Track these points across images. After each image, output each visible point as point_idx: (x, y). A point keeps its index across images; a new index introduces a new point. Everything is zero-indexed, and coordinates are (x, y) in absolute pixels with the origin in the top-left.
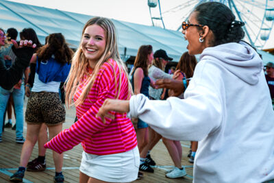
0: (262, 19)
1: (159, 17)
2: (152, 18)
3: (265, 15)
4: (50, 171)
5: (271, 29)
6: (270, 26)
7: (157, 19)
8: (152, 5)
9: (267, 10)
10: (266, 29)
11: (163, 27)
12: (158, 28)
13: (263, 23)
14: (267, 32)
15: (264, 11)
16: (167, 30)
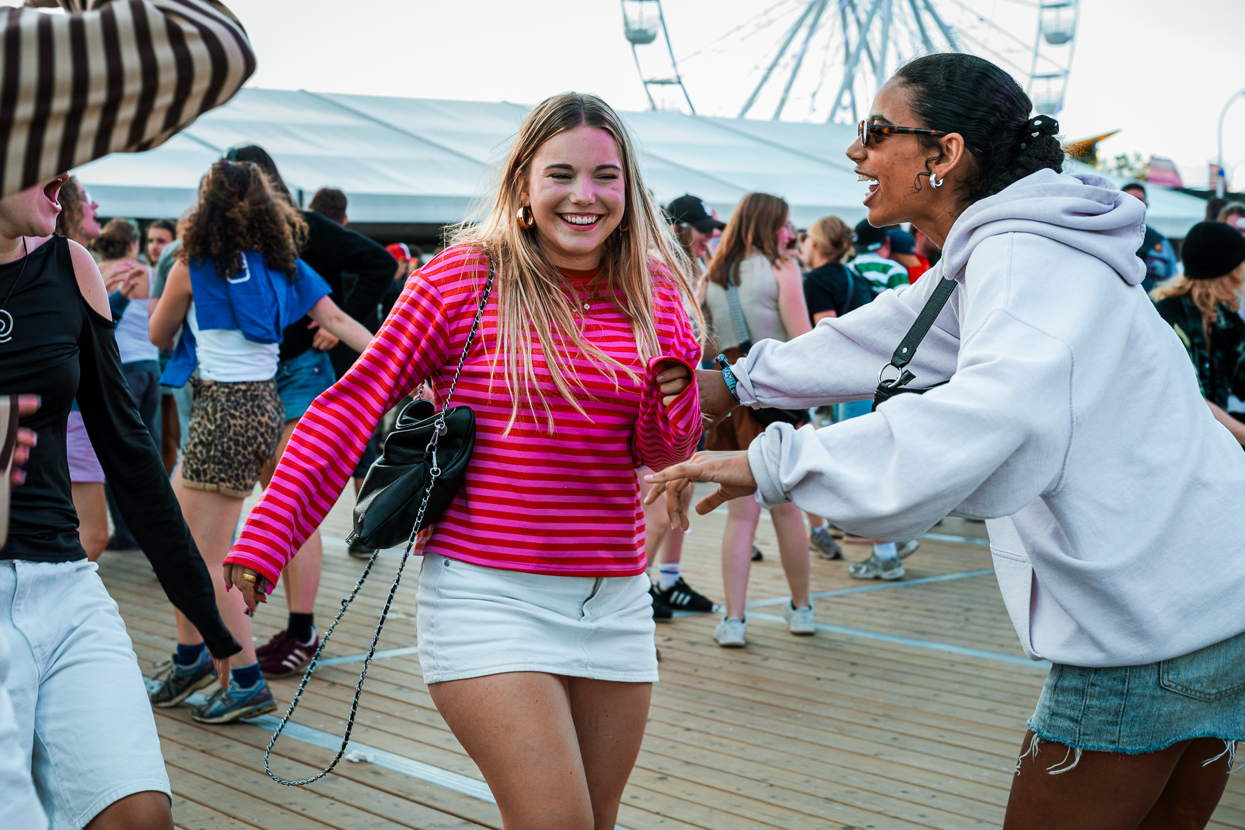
0: (1032, 44)
1: (671, 75)
2: (646, 83)
3: (1041, 28)
4: (336, 669)
5: (1067, 72)
6: (1065, 65)
7: (663, 83)
8: (639, 37)
9: (1043, 7)
10: (1049, 77)
11: (688, 111)
12: (673, 117)
13: (1036, 54)
14: (1056, 85)
15: (1035, 11)
16: (703, 120)
